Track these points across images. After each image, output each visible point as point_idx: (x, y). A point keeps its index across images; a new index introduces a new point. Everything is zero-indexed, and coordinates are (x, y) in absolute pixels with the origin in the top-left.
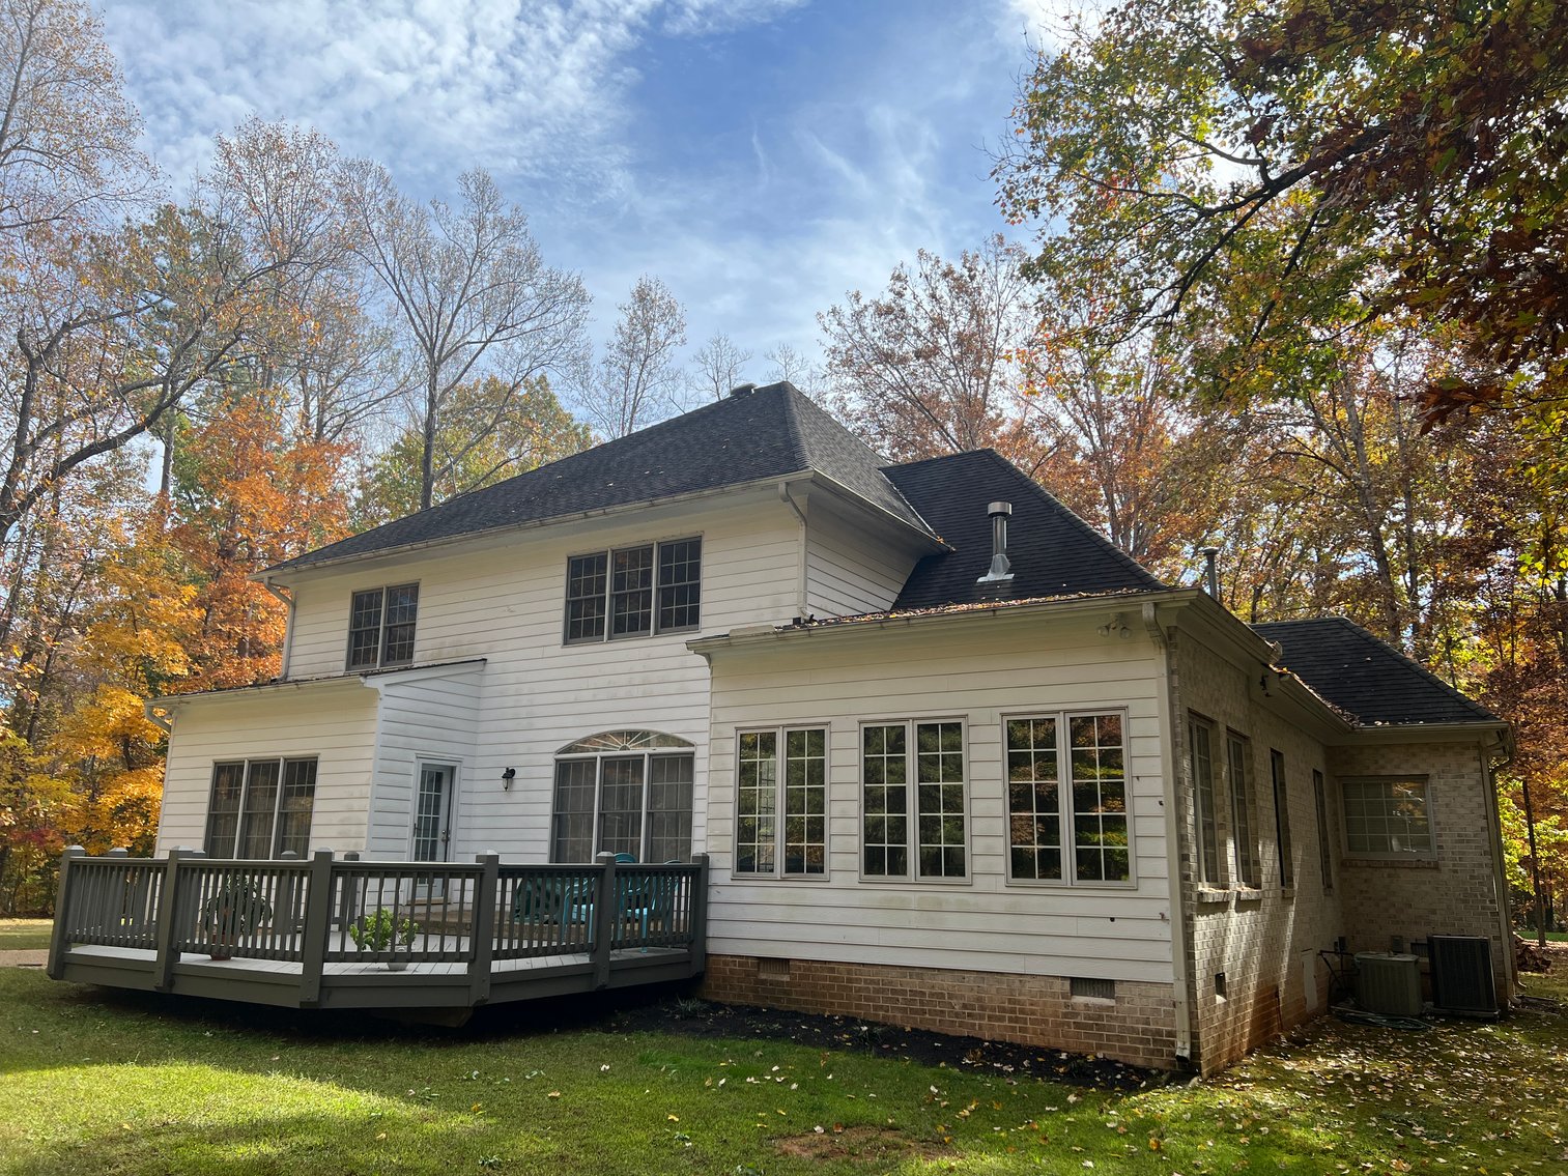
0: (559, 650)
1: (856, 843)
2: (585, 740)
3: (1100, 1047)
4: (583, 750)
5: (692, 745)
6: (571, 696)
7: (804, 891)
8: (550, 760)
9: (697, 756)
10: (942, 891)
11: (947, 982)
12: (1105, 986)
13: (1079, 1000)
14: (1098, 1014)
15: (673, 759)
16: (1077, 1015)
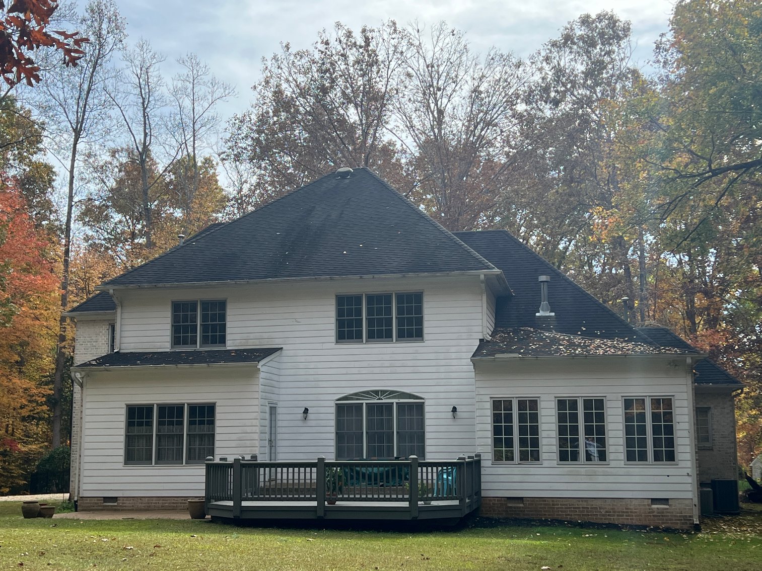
0: (333, 345)
1: (555, 448)
2: (356, 394)
3: (663, 523)
4: (352, 399)
5: (423, 399)
6: (344, 371)
7: (531, 469)
8: (333, 404)
9: (426, 404)
10: (597, 468)
11: (599, 503)
12: (665, 501)
13: (654, 506)
14: (661, 512)
15: (410, 405)
16: (654, 512)
